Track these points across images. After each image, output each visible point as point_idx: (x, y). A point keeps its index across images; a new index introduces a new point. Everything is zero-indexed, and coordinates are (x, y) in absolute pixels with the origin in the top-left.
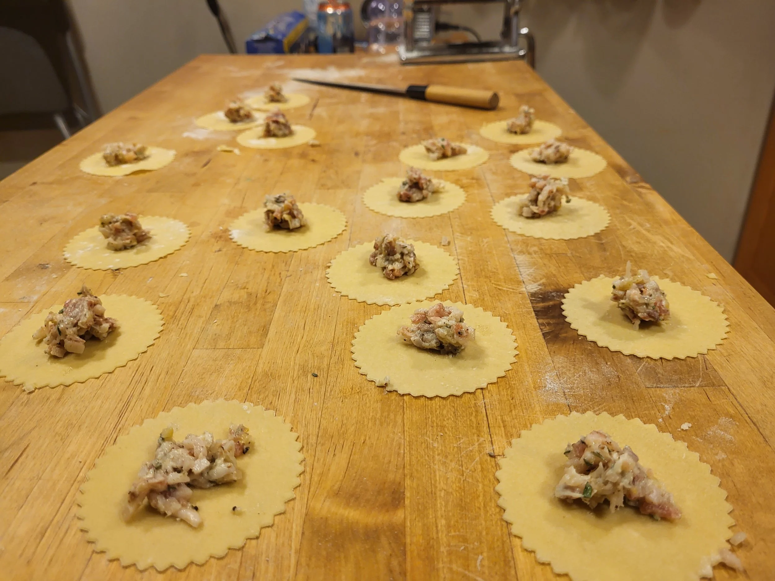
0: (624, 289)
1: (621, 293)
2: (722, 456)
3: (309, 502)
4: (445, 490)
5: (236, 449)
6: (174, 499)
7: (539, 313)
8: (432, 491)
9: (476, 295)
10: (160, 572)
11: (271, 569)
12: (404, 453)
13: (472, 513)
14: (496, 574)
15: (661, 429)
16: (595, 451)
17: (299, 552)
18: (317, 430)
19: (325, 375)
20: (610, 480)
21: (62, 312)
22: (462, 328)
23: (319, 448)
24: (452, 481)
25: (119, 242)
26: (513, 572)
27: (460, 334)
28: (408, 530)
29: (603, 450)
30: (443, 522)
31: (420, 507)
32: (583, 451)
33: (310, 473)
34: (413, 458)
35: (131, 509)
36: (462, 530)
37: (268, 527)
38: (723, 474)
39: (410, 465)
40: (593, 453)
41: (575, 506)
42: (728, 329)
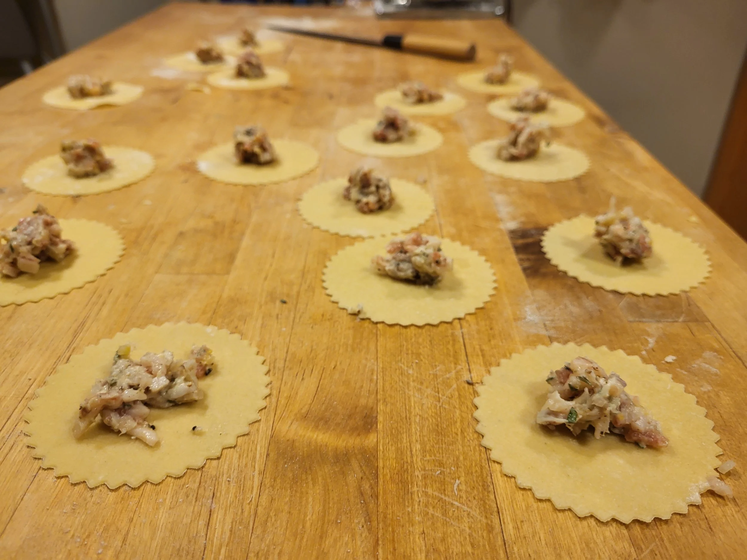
0: (607, 225)
1: (603, 229)
2: (707, 388)
3: (275, 424)
4: (420, 416)
5: (198, 370)
6: (129, 417)
7: (519, 249)
8: (406, 416)
9: (453, 230)
10: (112, 490)
11: (233, 490)
12: (377, 379)
13: (449, 439)
14: (474, 498)
15: (645, 361)
16: (581, 376)
17: (262, 473)
18: (285, 355)
19: (295, 302)
20: (597, 404)
21: (15, 230)
22: (440, 256)
23: (286, 372)
24: (428, 407)
25: (80, 168)
26: (492, 497)
27: (438, 263)
28: (380, 454)
29: (590, 375)
30: (418, 446)
31: (394, 431)
32: (568, 376)
33: (276, 397)
34: (387, 385)
35: (82, 425)
36: (438, 455)
37: (231, 448)
38: (709, 405)
39: (383, 391)
40: (580, 378)
41: (557, 433)
42: (710, 269)
